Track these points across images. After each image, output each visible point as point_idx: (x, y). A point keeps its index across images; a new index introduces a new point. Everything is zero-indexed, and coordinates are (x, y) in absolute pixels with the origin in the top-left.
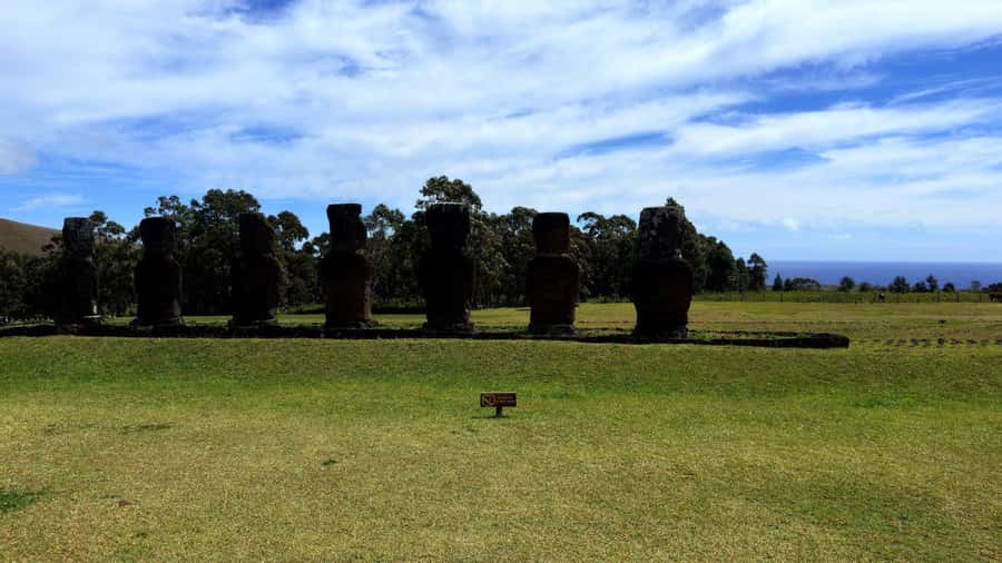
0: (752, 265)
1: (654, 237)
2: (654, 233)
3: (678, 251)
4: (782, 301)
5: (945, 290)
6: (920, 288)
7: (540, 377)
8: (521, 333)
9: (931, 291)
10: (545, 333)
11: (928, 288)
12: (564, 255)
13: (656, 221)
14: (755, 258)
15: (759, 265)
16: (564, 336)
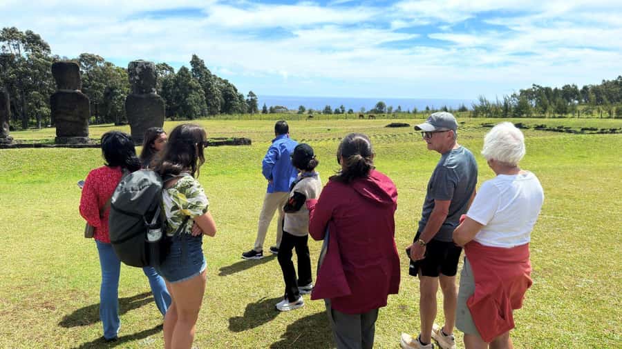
0: (250, 98)
1: (137, 80)
2: (137, 78)
3: (154, 89)
4: (261, 119)
5: (349, 113)
6: (337, 112)
7: (30, 171)
8: (49, 143)
9: (342, 113)
10: (66, 142)
11: (341, 111)
12: (78, 91)
13: (138, 70)
14: (251, 94)
15: (253, 98)
16: (80, 144)
